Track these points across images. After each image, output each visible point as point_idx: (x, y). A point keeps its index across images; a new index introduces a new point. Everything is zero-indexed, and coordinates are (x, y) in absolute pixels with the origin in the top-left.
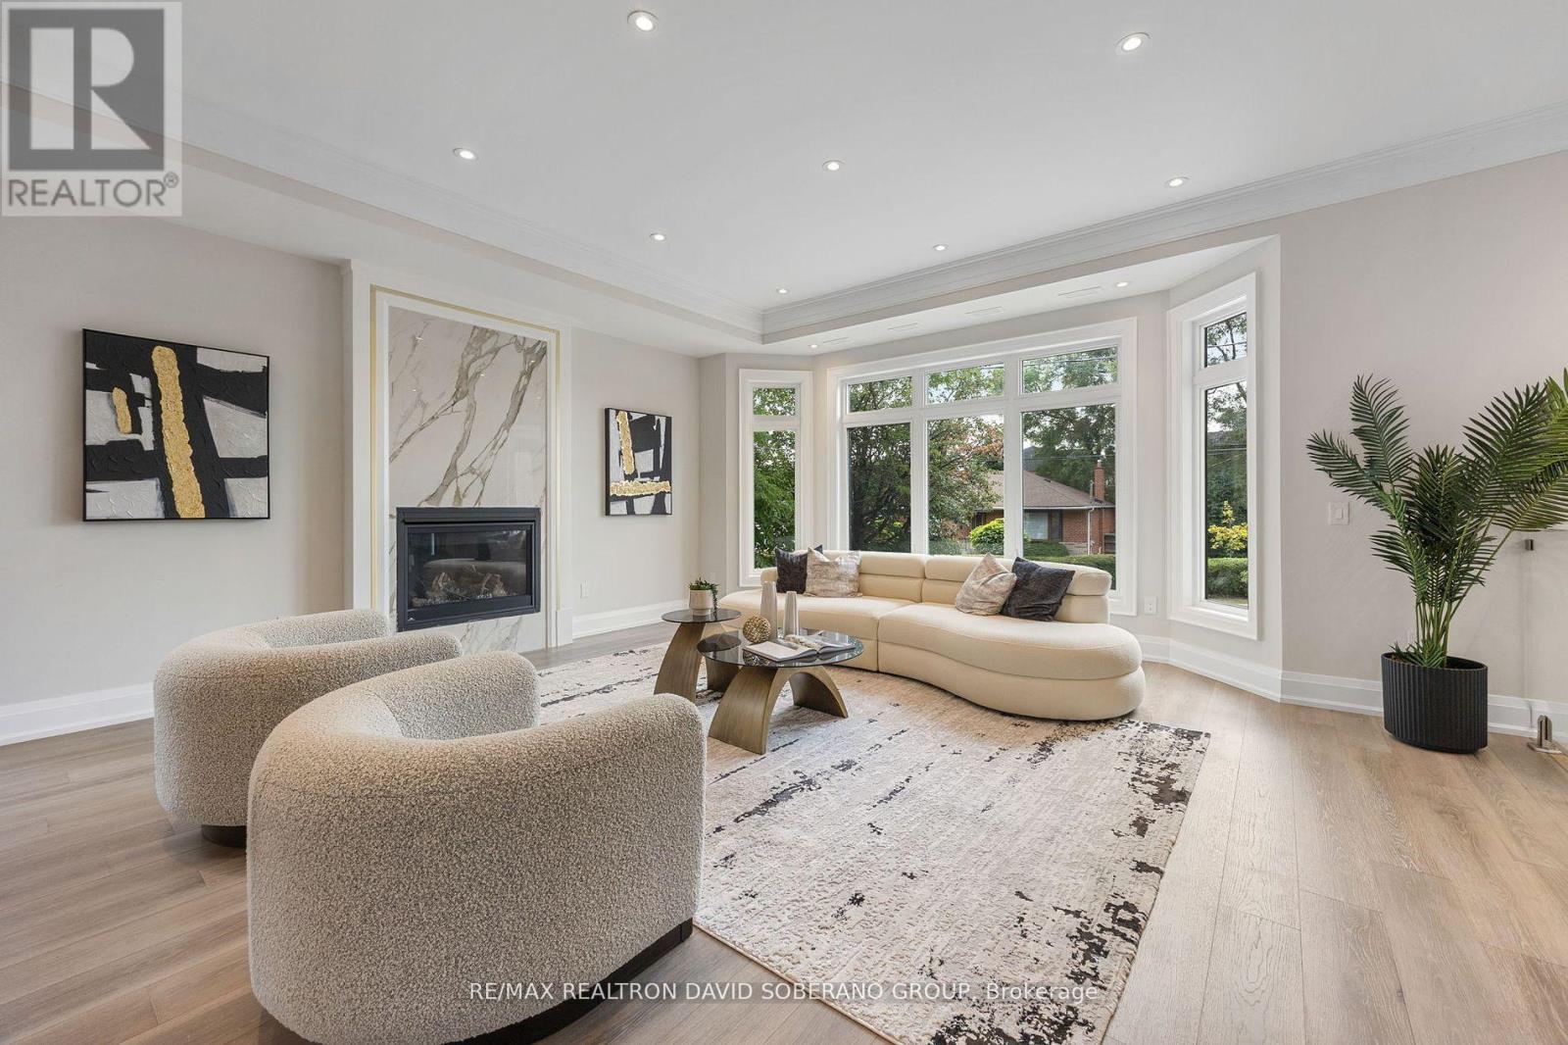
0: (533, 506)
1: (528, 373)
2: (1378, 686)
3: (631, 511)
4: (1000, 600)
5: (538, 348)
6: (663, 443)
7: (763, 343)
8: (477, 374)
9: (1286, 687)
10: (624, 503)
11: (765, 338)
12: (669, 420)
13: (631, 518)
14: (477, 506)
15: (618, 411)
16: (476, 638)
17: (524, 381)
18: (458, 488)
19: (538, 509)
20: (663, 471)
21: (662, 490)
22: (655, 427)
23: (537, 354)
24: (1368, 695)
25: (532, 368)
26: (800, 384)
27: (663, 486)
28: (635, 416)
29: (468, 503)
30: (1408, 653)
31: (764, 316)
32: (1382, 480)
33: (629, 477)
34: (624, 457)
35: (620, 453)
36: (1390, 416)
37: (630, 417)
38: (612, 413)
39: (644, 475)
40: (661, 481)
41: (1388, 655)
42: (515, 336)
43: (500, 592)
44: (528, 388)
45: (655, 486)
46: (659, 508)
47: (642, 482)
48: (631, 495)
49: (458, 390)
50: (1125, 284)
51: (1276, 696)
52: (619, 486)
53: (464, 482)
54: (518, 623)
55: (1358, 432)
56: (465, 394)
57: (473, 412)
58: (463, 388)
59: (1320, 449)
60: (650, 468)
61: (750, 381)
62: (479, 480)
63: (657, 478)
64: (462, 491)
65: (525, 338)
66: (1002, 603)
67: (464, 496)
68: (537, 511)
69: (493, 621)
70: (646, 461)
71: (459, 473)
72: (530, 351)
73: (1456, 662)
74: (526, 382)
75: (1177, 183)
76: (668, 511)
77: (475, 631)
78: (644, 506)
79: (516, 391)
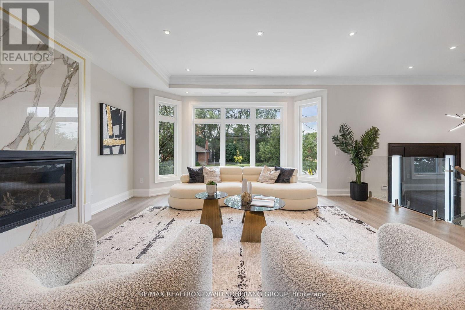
0: (72, 150)
1: (70, 77)
2: (349, 190)
3: (111, 153)
4: (276, 178)
5: (75, 65)
6: (122, 123)
7: (170, 88)
8: (42, 71)
9: (328, 193)
10: (109, 149)
11: (170, 86)
12: (125, 112)
13: (112, 156)
14: (41, 150)
15: (106, 105)
16: (41, 229)
17: (68, 81)
18: (29, 139)
19: (75, 152)
20: (122, 135)
21: (123, 143)
22: (120, 115)
23: (74, 68)
24: (347, 192)
25: (72, 75)
26: (176, 106)
27: (123, 142)
28: (113, 109)
29: (36, 148)
30: (355, 182)
31: (171, 77)
32: (348, 146)
33: (111, 137)
34: (108, 127)
35: (107, 126)
36: (350, 133)
37: (111, 109)
38: (104, 106)
39: (116, 136)
40: (122, 139)
41: (351, 182)
42: (63, 55)
43: (51, 200)
44: (70, 85)
45: (120, 142)
46: (121, 152)
47: (115, 140)
48: (111, 145)
49: (29, 78)
50: (289, 93)
51: (326, 195)
52: (107, 141)
53: (33, 135)
54: (65, 215)
55: (341, 135)
56: (34, 81)
57: (39, 92)
58: (33, 77)
59: (334, 139)
60: (118, 133)
61: (159, 101)
62: (43, 134)
63: (121, 138)
64: (32, 141)
65: (68, 58)
66: (276, 179)
67: (33, 144)
68: (74, 153)
69: (51, 217)
70: (116, 130)
71: (31, 129)
72: (70, 66)
73: (363, 183)
74: (69, 82)
75: (315, 71)
76: (124, 153)
77: (40, 225)
78: (116, 150)
79: (64, 86)
